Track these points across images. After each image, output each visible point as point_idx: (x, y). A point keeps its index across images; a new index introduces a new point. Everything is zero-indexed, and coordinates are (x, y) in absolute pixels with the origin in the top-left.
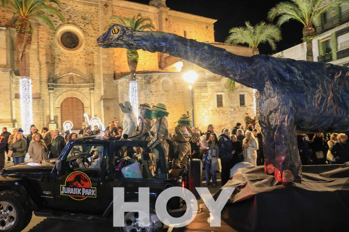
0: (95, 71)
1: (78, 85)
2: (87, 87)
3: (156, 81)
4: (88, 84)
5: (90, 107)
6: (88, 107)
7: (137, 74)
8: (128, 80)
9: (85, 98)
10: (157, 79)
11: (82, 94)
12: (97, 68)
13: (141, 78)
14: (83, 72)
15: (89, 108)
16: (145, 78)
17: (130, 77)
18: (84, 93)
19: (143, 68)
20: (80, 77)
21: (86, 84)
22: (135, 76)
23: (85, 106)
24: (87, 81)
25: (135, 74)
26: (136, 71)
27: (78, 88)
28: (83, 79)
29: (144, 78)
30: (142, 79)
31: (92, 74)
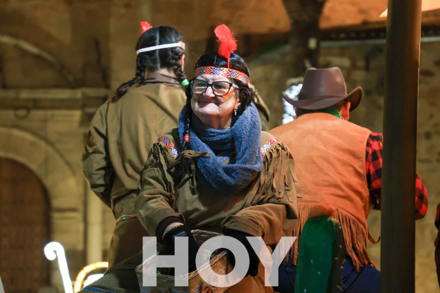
0: (114, 25)
1: (25, 94)
2: (69, 105)
3: (429, 79)
4: (78, 94)
5: (81, 207)
6: (73, 210)
7: (324, 44)
8: (276, 73)
9: (60, 162)
10: (434, 69)
11: (43, 144)
12: (122, 11)
13: (346, 62)
14: (54, 32)
15: (78, 216)
16: (367, 60)
17: (289, 59)
18: (53, 137)
19: (362, 11)
20: (37, 57)
21: (64, 94)
22: (312, 56)
23: (56, 203)
24: (71, 79)
25: (312, 43)
26: (324, 24)
27: (22, 113)
28: (50, 65)
29: (361, 63)
30: (354, 66)
31: (97, 44)
